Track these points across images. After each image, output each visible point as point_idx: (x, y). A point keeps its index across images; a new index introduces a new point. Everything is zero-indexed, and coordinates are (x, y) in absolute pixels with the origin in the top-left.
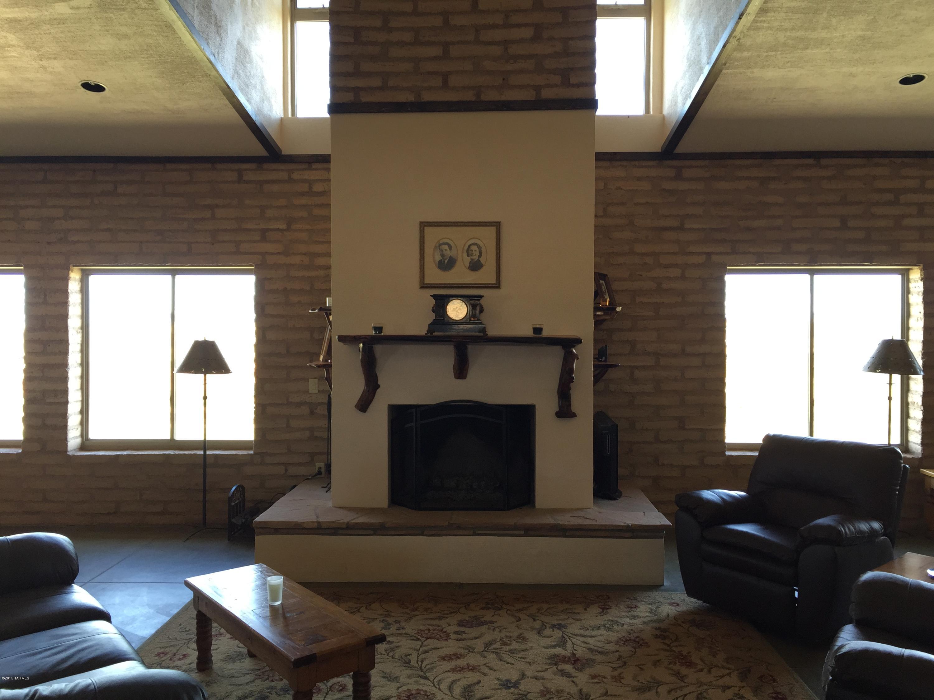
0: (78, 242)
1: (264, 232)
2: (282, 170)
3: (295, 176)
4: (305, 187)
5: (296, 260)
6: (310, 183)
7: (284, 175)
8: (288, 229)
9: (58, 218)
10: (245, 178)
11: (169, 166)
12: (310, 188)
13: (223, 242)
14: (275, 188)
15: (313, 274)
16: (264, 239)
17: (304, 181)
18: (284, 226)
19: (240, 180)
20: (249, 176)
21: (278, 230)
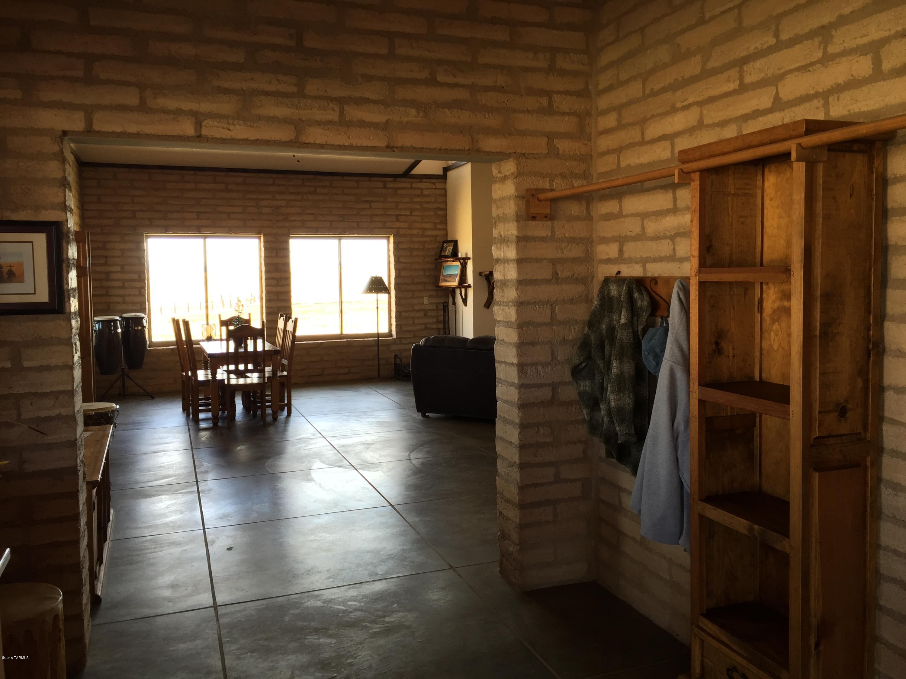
0: (295, 220)
1: (397, 216)
2: (407, 182)
3: (414, 185)
4: (418, 192)
5: (415, 232)
6: (422, 189)
7: (408, 185)
8: (411, 215)
9: (283, 207)
10: (388, 186)
11: (345, 178)
12: (422, 193)
13: (377, 221)
14: (404, 192)
15: (425, 239)
16: (398, 220)
17: (419, 188)
18: (408, 213)
19: (385, 187)
20: (390, 185)
21: (405, 215)
